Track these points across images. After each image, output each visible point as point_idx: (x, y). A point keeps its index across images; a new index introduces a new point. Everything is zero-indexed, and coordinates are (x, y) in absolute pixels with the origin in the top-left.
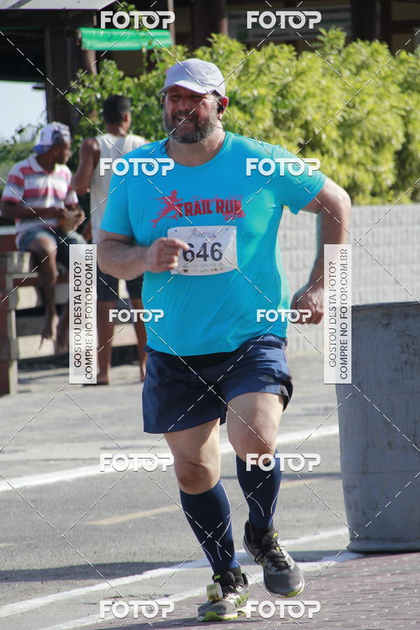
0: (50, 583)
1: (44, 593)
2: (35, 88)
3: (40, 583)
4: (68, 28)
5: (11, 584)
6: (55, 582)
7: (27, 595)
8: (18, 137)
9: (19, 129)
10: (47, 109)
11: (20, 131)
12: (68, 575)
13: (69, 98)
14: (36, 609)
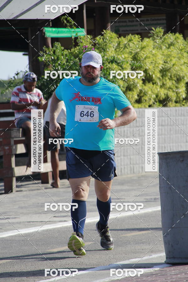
0: (30, 277)
2: (24, 54)
3: (26, 278)
5: (13, 278)
6: (33, 277)
8: (16, 77)
10: (29, 64)
11: (17, 74)
12: (39, 274)
13: (40, 58)
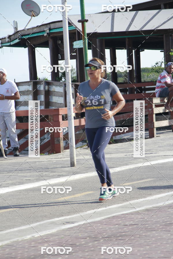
0: (166, 190)
1: (164, 192)
2: (161, 51)
3: (163, 190)
4: (170, 34)
5: (155, 190)
6: (167, 189)
7: (160, 193)
8: (156, 65)
9: (156, 63)
10: (164, 57)
11: (157, 64)
12: (171, 187)
13: (170, 53)
14: (162, 197)
